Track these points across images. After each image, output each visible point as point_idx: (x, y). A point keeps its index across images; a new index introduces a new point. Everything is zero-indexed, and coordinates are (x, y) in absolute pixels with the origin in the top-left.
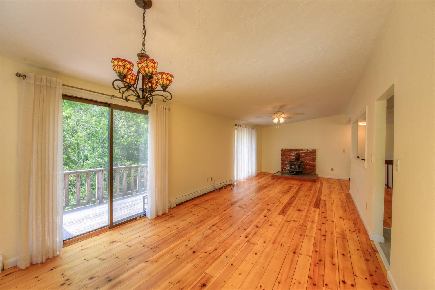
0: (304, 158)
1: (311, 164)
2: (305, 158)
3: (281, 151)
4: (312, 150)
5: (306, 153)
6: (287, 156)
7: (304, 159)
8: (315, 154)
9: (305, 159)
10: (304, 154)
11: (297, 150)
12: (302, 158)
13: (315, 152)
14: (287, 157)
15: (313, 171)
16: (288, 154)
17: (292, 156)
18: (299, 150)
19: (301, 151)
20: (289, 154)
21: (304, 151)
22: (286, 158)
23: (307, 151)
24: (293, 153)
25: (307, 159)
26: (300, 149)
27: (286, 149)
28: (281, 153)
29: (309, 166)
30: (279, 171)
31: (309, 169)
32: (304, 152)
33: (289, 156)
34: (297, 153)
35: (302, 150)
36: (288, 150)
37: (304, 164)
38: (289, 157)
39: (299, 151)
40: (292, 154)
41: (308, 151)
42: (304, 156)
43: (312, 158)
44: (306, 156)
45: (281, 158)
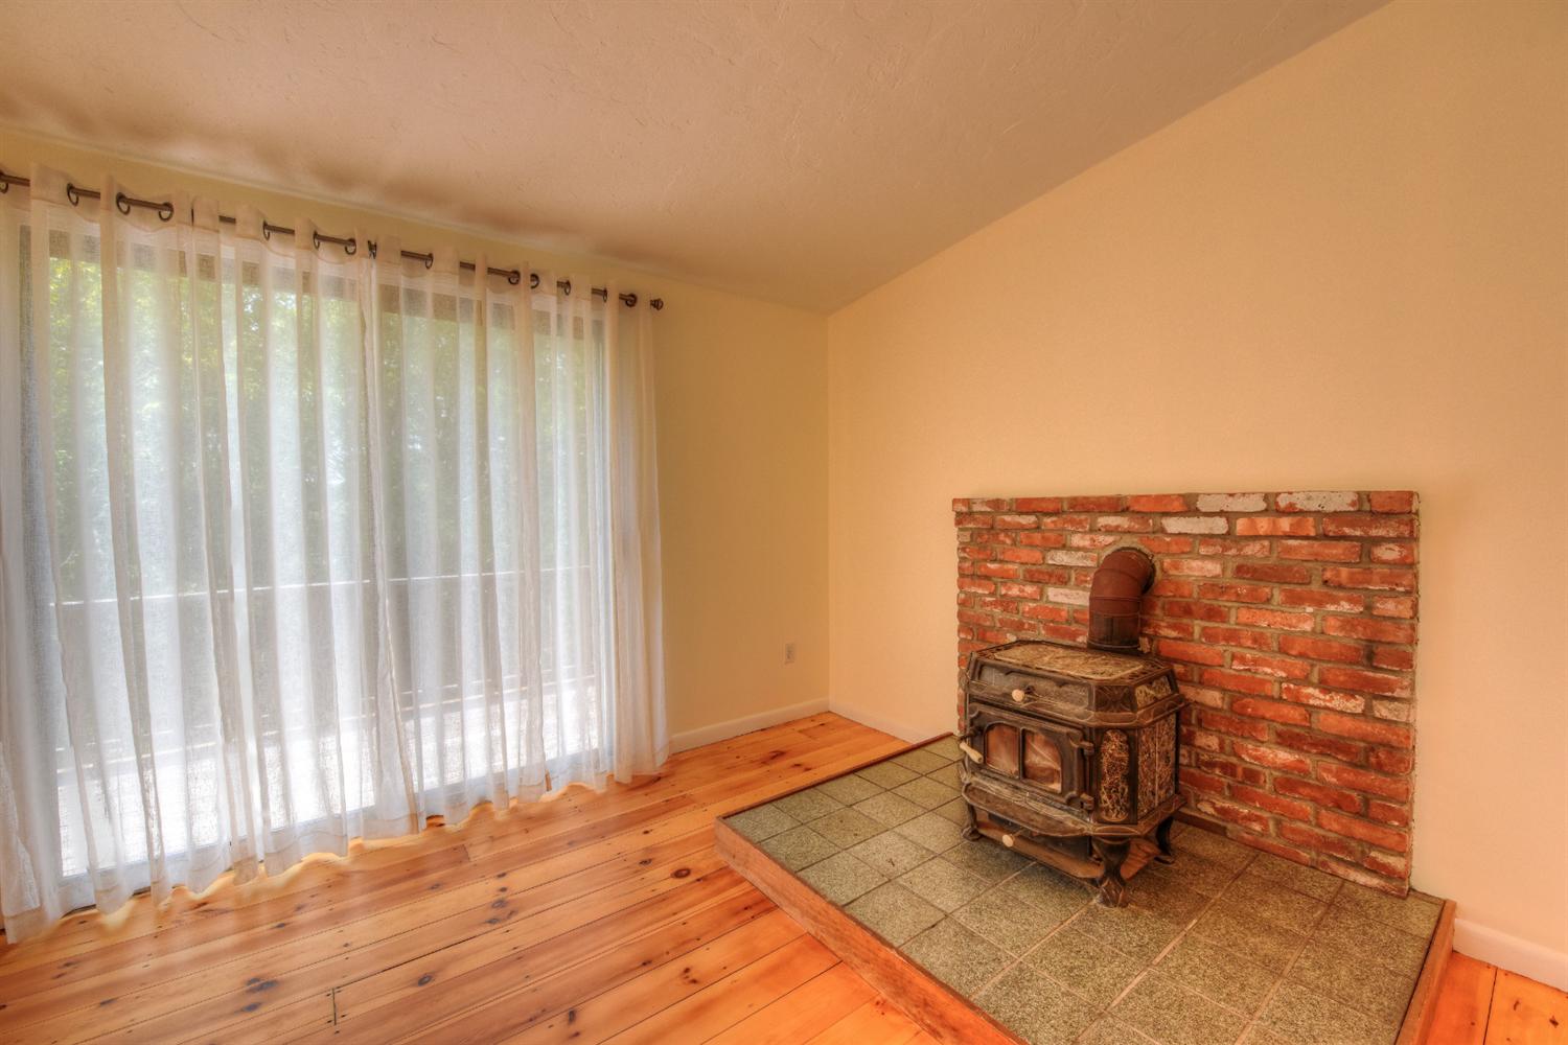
0: (1213, 614)
1: (1328, 724)
2: (1238, 616)
3: (961, 518)
4: (1342, 503)
5: (1253, 549)
6: (1008, 578)
7: (1211, 637)
8: (1409, 564)
9: (1232, 637)
10: (1213, 568)
11: (1116, 505)
12: (1188, 611)
13: (1409, 539)
14: (1015, 591)
15: (1360, 830)
16: (1025, 554)
17: (1060, 577)
18: (1145, 510)
19: (1174, 525)
20: (1037, 555)
21: (1219, 526)
22: (1006, 603)
23: (1263, 525)
24: (1084, 550)
25: (1259, 641)
26: (1160, 498)
27: (996, 504)
28: (962, 548)
29: (1287, 740)
30: (950, 735)
31: (1290, 782)
32: (1208, 538)
33: (1031, 578)
34: (1128, 542)
35: (1188, 506)
36: (1024, 506)
37: (1212, 697)
38: (1029, 589)
39: (1143, 515)
40: (1061, 558)
41: (1285, 524)
42: (1213, 587)
43: (1348, 623)
44: (1243, 588)
45: (962, 604)
